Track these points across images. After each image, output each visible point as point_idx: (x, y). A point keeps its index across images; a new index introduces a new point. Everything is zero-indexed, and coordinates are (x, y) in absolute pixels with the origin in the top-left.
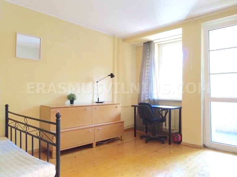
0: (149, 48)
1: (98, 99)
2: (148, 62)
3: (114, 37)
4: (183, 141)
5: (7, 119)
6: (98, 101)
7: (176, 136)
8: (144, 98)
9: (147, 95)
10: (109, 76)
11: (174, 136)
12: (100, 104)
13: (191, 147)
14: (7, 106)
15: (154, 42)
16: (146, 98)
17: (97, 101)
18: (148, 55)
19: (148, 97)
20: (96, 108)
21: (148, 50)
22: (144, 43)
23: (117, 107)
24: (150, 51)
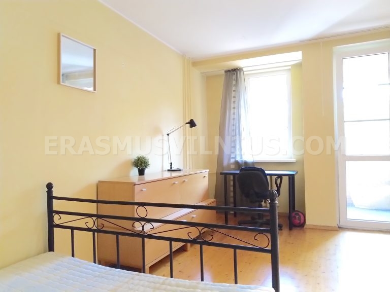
0: (236, 80)
1: (171, 164)
2: (234, 102)
4: (308, 222)
5: (51, 212)
6: (171, 168)
7: (297, 216)
9: (233, 156)
11: (295, 217)
12: (175, 174)
13: (322, 230)
14: (50, 186)
16: (232, 161)
17: (169, 169)
19: (235, 158)
20: (184, 181)
21: (234, 82)
22: (226, 72)
23: (204, 177)
24: (237, 85)
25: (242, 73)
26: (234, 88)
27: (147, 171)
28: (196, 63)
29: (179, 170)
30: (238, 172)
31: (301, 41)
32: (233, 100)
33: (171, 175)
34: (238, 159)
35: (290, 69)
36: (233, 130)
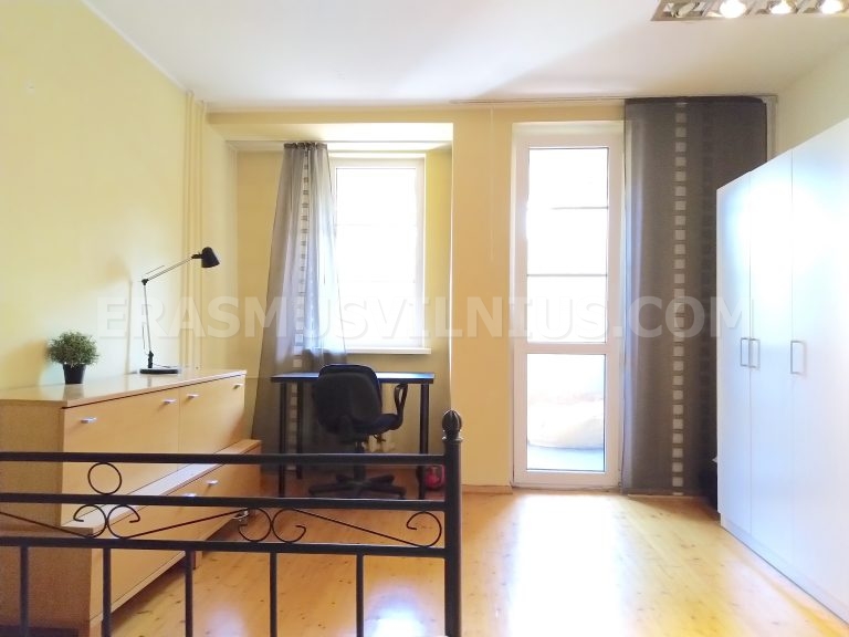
1: (151, 355)
2: (305, 218)
6: (150, 365)
8: (290, 349)
9: (298, 339)
10: (195, 257)
15: (330, 147)
16: (297, 350)
17: (146, 368)
18: (306, 193)
19: (303, 344)
20: (191, 398)
21: (305, 173)
22: (288, 146)
23: (236, 387)
24: (312, 179)
25: (324, 155)
26: (304, 186)
27: (89, 372)
29: (174, 372)
30: (317, 375)
31: (455, 102)
32: (302, 212)
33: (150, 383)
34: (311, 346)
35: (423, 159)
36: (301, 281)
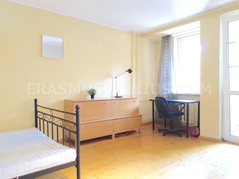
0: (168, 43)
1: (117, 93)
2: (167, 57)
3: (132, 33)
4: (201, 134)
5: (36, 112)
6: (117, 95)
7: (194, 130)
10: (127, 71)
11: (192, 130)
12: (118, 98)
13: (210, 140)
14: (36, 100)
15: (173, 36)
17: (116, 96)
18: (167, 50)
20: (114, 103)
22: (163, 38)
23: (135, 101)
24: (169, 45)
26: (167, 48)
28: (143, 35)
32: (166, 55)
36: (166, 74)
